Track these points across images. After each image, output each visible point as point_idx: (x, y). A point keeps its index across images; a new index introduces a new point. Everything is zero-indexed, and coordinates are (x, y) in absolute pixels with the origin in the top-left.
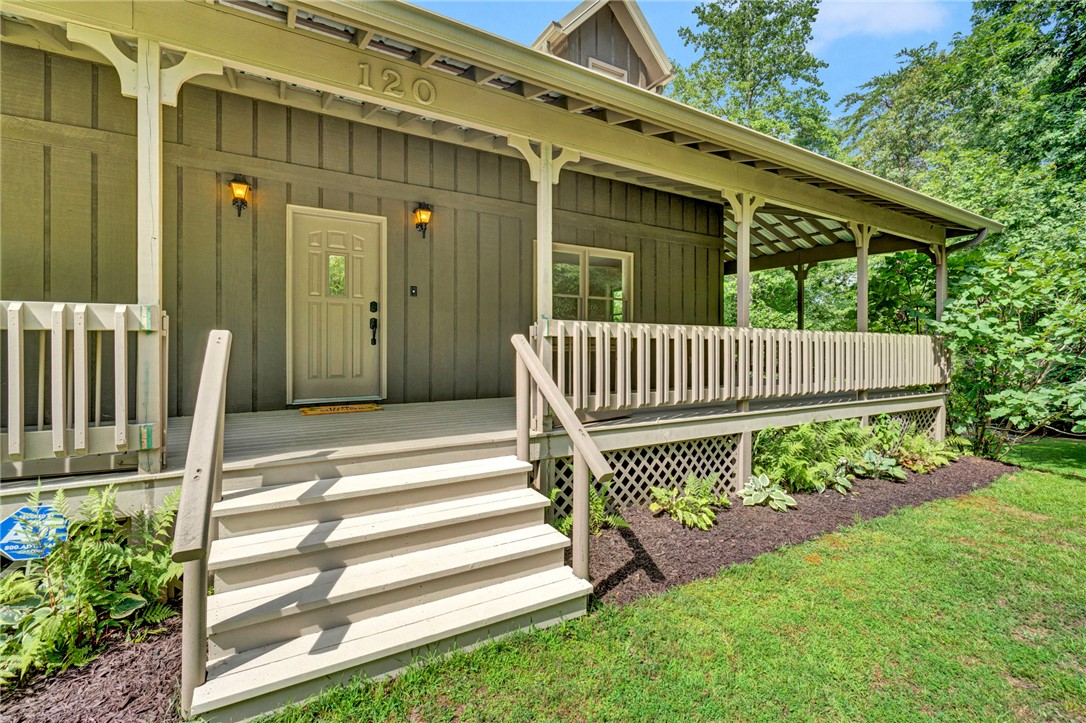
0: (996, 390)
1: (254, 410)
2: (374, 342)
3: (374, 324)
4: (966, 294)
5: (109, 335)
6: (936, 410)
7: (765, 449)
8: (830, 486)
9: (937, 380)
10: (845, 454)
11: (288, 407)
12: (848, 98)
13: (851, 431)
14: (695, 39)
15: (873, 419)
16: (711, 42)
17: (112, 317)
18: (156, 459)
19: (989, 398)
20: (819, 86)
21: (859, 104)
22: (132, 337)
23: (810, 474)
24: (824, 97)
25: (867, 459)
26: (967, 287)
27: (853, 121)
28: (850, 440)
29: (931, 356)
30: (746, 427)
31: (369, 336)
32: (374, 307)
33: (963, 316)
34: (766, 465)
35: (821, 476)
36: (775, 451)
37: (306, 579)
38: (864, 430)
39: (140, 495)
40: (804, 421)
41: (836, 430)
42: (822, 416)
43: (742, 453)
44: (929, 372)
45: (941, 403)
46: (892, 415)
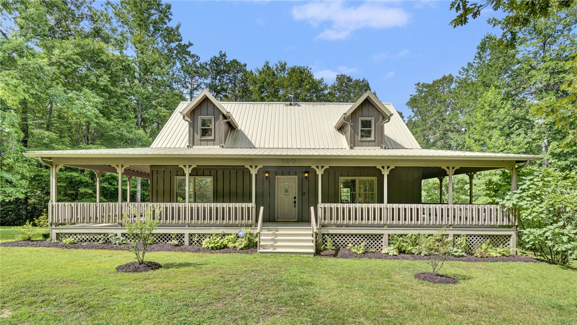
1: (269, 222)
2: (295, 207)
3: (295, 202)
5: (249, 208)
6: (510, 236)
11: (276, 221)
17: (250, 205)
18: (254, 226)
22: (252, 208)
30: (385, 232)
31: (294, 205)
32: (295, 198)
37: (272, 243)
39: (253, 230)
45: (512, 233)
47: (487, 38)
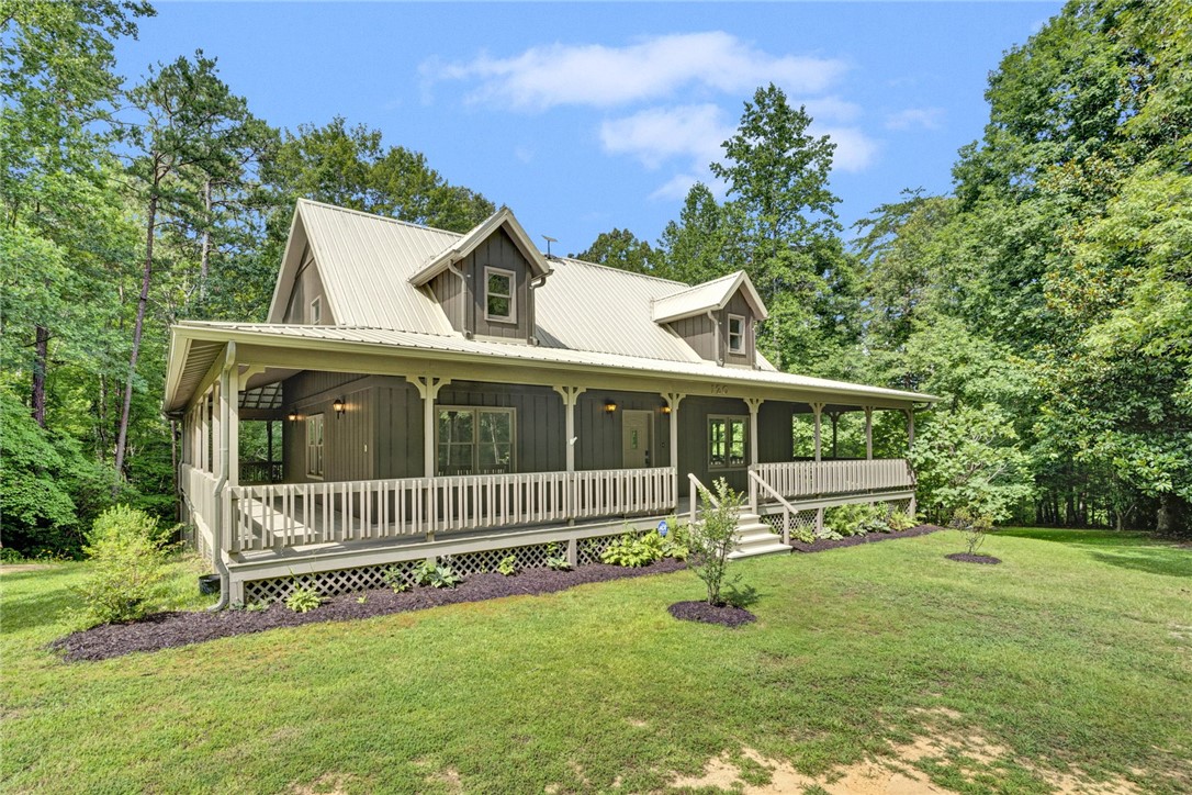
0: (938, 487)
3: (647, 461)
4: (923, 436)
5: (663, 477)
6: (910, 499)
7: (828, 517)
8: (856, 533)
9: (910, 483)
10: (863, 519)
12: (861, 222)
13: (865, 509)
14: (725, 173)
15: (876, 504)
16: (739, 174)
19: (934, 492)
20: (835, 217)
21: (871, 227)
22: (669, 476)
23: (848, 527)
24: (839, 228)
25: (873, 523)
26: (922, 433)
27: (865, 244)
28: (864, 512)
29: (906, 471)
30: (820, 506)
32: (647, 453)
33: (920, 450)
34: (829, 523)
35: (852, 528)
36: (832, 517)
38: (872, 509)
40: (844, 504)
41: (858, 509)
42: (852, 502)
43: (819, 517)
44: (906, 480)
45: (912, 495)
46: (887, 502)
47: (698, 189)
